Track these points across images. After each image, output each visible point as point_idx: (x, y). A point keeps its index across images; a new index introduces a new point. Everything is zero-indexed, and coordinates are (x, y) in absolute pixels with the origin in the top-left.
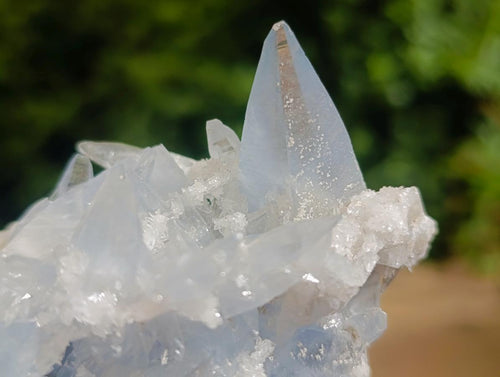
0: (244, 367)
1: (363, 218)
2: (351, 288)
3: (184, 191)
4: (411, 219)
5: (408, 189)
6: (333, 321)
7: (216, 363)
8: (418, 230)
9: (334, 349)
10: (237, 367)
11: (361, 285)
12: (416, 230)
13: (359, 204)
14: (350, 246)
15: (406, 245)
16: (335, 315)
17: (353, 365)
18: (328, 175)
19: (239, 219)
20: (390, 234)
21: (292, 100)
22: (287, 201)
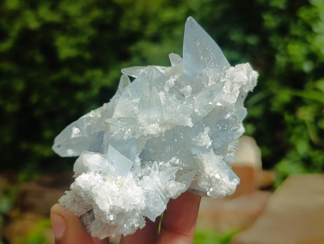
0: (202, 137)
1: (232, 78)
2: (233, 104)
3: (167, 82)
4: (248, 74)
5: (245, 64)
6: (228, 115)
7: (193, 138)
8: (252, 77)
9: (230, 125)
10: (200, 138)
11: (235, 102)
12: (251, 77)
13: (229, 73)
14: (229, 89)
15: (248, 84)
16: (229, 113)
17: (238, 129)
18: (217, 66)
19: (189, 88)
20: (242, 82)
21: (199, 44)
22: (204, 78)
